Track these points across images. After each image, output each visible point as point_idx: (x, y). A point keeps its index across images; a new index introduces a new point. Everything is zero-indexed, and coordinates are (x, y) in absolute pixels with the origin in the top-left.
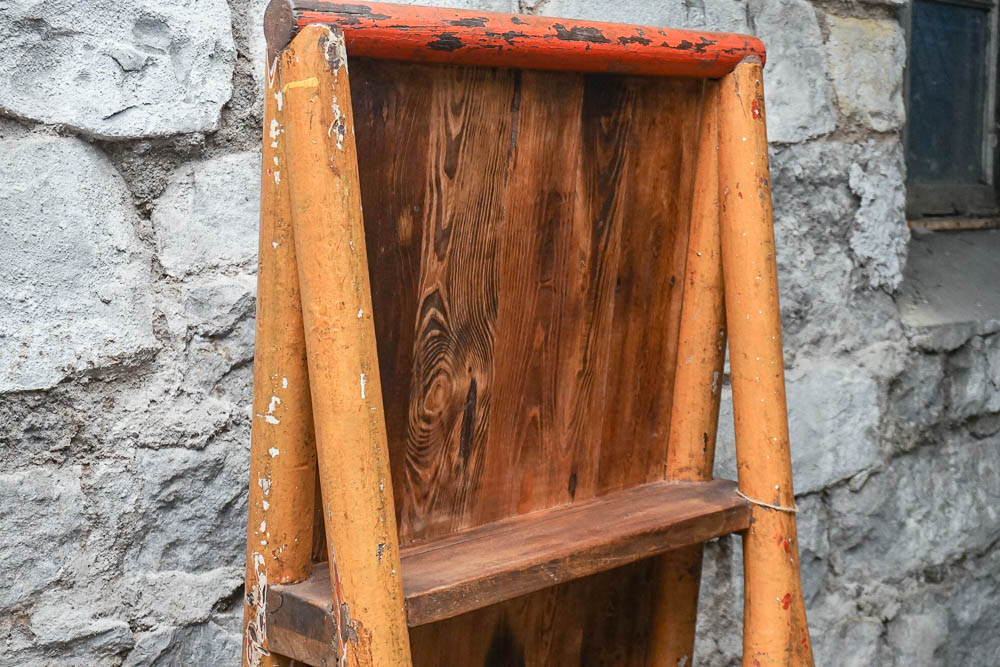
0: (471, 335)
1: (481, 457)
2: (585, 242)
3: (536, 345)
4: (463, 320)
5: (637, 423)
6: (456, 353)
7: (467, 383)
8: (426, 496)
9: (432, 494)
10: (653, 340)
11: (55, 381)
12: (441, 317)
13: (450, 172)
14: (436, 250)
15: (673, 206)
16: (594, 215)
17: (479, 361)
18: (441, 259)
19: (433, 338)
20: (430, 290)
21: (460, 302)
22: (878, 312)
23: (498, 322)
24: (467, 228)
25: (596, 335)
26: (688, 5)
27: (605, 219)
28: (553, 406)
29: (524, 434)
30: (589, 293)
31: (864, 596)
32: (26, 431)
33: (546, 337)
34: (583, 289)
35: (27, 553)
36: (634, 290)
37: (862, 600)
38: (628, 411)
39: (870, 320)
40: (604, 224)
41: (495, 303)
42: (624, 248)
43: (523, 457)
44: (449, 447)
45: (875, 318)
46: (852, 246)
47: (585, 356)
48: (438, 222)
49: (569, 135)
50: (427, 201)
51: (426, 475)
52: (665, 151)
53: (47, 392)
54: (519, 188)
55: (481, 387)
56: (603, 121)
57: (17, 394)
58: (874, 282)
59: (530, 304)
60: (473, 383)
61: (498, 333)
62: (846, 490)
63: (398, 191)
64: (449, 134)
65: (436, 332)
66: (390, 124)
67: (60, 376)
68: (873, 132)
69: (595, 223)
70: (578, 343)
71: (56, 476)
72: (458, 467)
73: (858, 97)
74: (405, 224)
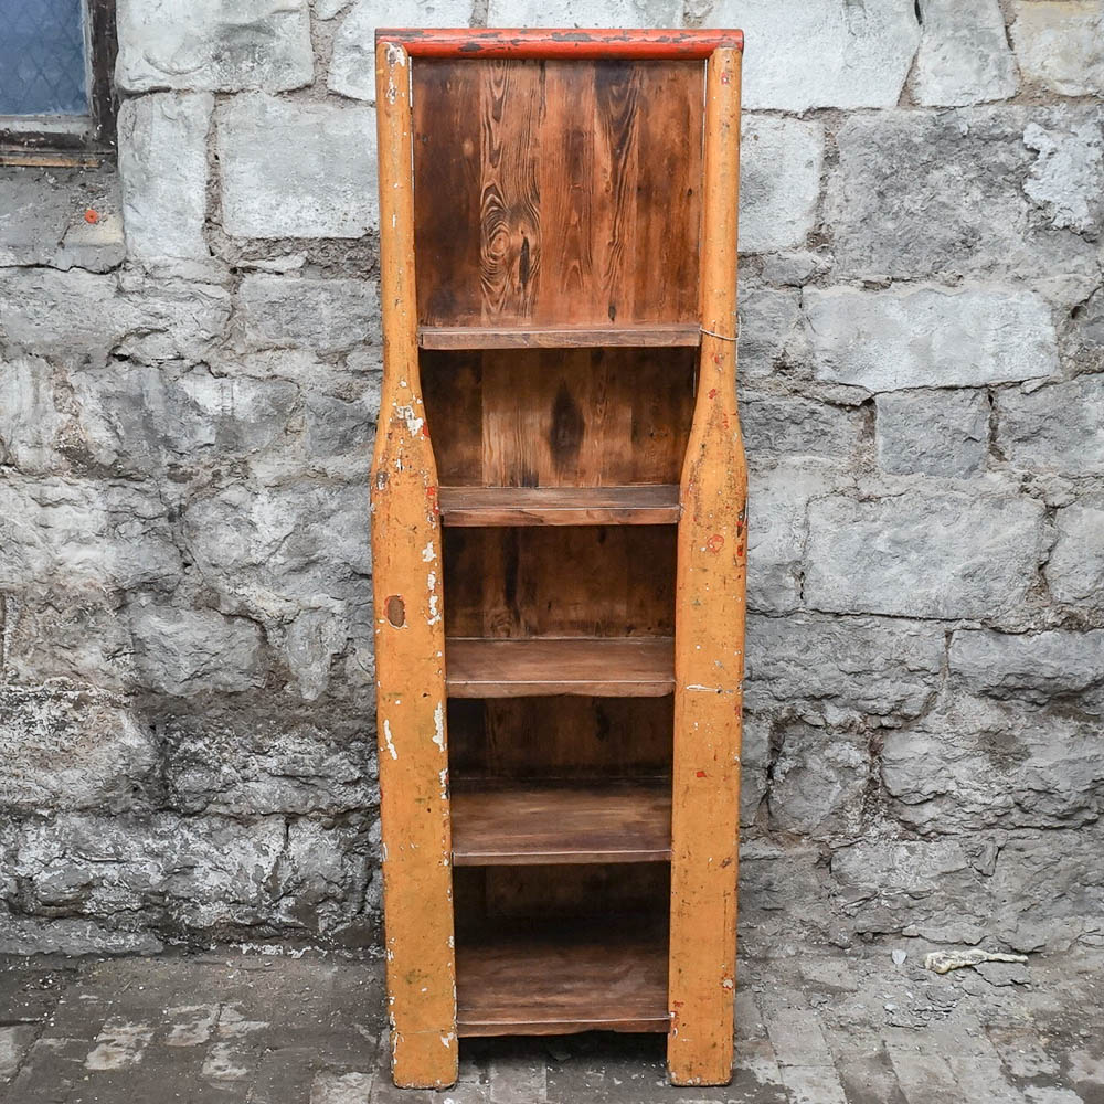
0: (521, 211)
1: (536, 285)
2: (605, 161)
3: (573, 222)
4: (515, 202)
5: (666, 281)
6: (511, 222)
7: (522, 241)
8: (497, 302)
9: (501, 301)
10: (676, 229)
11: (361, 235)
12: (497, 199)
13: (497, 119)
14: (491, 161)
15: (685, 143)
16: (611, 145)
17: (528, 228)
18: (495, 167)
19: (493, 211)
20: (489, 184)
21: (510, 192)
22: (1064, 248)
23: (541, 206)
24: (512, 151)
25: (622, 221)
26: (848, 4)
27: (621, 149)
28: (589, 261)
29: (568, 277)
30: (613, 194)
31: (1034, 482)
32: (348, 259)
33: (580, 220)
34: (607, 191)
35: (347, 323)
36: (653, 195)
37: (1029, 485)
38: (657, 273)
39: (1053, 255)
40: (621, 153)
41: (538, 195)
42: (641, 168)
43: (568, 289)
44: (511, 275)
45: (1060, 253)
46: (1026, 191)
47: (614, 232)
48: (491, 147)
49: (585, 99)
50: (482, 134)
51: (497, 289)
52: (673, 106)
53: (358, 240)
54: (549, 130)
55: (532, 243)
56: (614, 89)
57: (341, 239)
58: (1059, 223)
59: (565, 198)
60: (526, 241)
61: (543, 213)
62: (1018, 391)
63: (461, 127)
64: (494, 98)
65: (495, 208)
66: (453, 92)
67: (364, 233)
68: (1062, 97)
69: (613, 152)
70: (606, 224)
71: (362, 285)
72: (519, 288)
73: (1044, 68)
74: (468, 147)
